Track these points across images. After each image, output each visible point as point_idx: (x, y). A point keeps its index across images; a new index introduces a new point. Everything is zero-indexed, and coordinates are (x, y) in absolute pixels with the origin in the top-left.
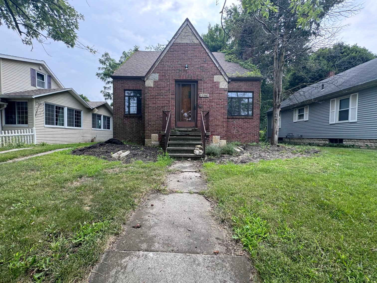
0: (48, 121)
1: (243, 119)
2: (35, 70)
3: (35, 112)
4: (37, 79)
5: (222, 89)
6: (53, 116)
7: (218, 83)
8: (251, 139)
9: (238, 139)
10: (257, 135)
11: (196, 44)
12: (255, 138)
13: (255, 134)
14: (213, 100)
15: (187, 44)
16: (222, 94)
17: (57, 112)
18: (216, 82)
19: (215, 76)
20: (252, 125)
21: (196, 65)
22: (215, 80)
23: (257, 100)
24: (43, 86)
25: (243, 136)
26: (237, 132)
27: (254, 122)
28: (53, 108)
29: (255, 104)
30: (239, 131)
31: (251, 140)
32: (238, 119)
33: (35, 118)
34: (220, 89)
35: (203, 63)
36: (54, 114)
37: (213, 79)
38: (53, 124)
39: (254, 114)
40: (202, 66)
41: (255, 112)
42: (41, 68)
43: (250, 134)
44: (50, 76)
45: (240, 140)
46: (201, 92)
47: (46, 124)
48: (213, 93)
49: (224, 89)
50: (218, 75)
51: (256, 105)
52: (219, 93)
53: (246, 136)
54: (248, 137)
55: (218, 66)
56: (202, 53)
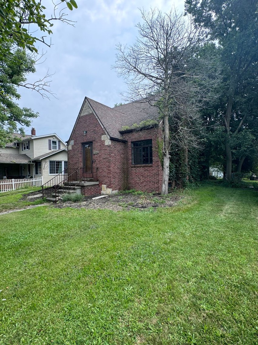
0: (51, 172)
1: (144, 167)
2: (51, 140)
3: (43, 167)
4: (52, 145)
5: (106, 145)
6: (55, 168)
7: (104, 141)
8: (151, 187)
9: (140, 187)
10: (156, 183)
11: (91, 114)
12: (155, 186)
13: (155, 182)
14: (101, 155)
15: (86, 115)
16: (107, 150)
17: (57, 165)
18: (103, 141)
19: (102, 136)
20: (152, 173)
21: (91, 130)
22: (102, 140)
23: (155, 147)
24: (56, 149)
25: (144, 184)
26: (139, 180)
27: (153, 169)
28: (55, 163)
29: (153, 151)
30: (141, 179)
31: (151, 189)
32: (140, 167)
33: (43, 171)
34: (106, 146)
35: (95, 127)
36: (55, 167)
37: (101, 139)
38: (55, 173)
39: (154, 162)
40: (94, 130)
41: (154, 159)
42: (54, 138)
43: (150, 182)
44: (60, 141)
45: (142, 188)
46: (94, 150)
47: (50, 173)
48: (101, 150)
49: (107, 145)
50: (104, 134)
51: (155, 152)
52: (105, 150)
53: (147, 184)
54: (148, 185)
55: (103, 127)
56: (94, 120)
